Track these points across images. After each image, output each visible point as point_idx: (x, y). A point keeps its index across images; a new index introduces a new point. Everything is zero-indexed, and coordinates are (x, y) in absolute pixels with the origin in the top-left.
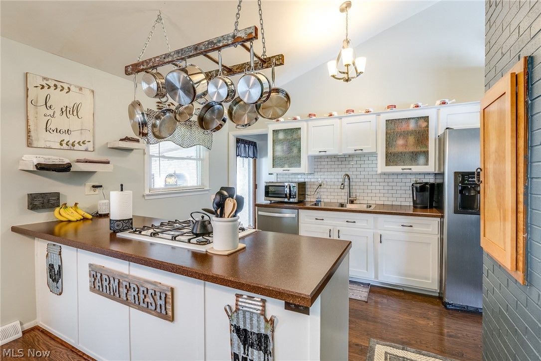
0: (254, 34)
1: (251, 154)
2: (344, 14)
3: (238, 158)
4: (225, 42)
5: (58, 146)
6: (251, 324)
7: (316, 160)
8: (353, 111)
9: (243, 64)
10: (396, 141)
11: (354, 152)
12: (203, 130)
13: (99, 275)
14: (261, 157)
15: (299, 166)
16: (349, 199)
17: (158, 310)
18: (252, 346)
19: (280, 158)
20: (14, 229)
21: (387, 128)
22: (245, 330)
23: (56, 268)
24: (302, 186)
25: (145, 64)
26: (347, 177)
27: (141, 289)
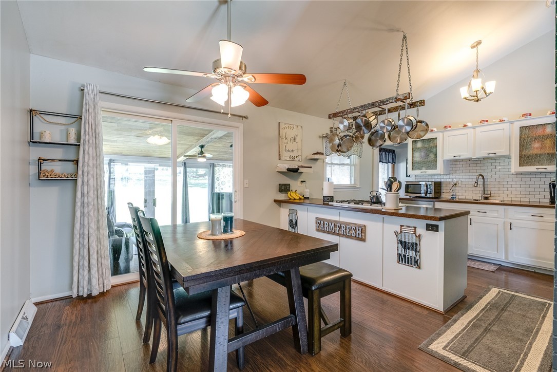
0: (408, 97)
1: (391, 160)
2: (475, 49)
3: (380, 164)
4: (391, 101)
5: (289, 159)
6: (409, 239)
7: (451, 163)
8: (487, 121)
9: (397, 107)
10: (530, 145)
11: (487, 155)
12: (371, 147)
13: (322, 222)
14: (400, 163)
15: (436, 168)
16: (483, 196)
17: (357, 236)
18: (409, 249)
19: (419, 163)
20: (275, 201)
21: (521, 134)
22: (405, 242)
23: (294, 221)
24: (438, 186)
25: (341, 113)
26: (481, 177)
27: (348, 227)
